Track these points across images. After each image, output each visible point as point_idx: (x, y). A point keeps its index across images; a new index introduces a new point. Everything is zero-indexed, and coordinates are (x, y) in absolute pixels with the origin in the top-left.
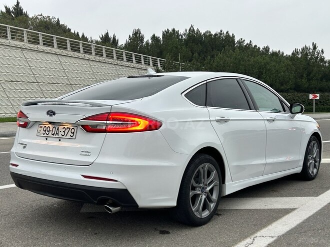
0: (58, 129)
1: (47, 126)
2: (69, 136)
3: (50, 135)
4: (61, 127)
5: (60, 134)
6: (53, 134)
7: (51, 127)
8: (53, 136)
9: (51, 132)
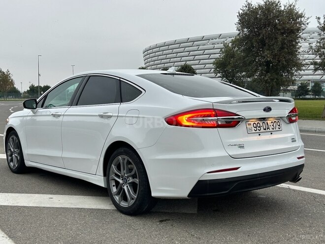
0: (267, 124)
1: (256, 123)
2: (277, 129)
3: (262, 130)
4: (269, 122)
5: (270, 128)
6: (265, 129)
7: (261, 123)
8: (265, 131)
9: (262, 128)
